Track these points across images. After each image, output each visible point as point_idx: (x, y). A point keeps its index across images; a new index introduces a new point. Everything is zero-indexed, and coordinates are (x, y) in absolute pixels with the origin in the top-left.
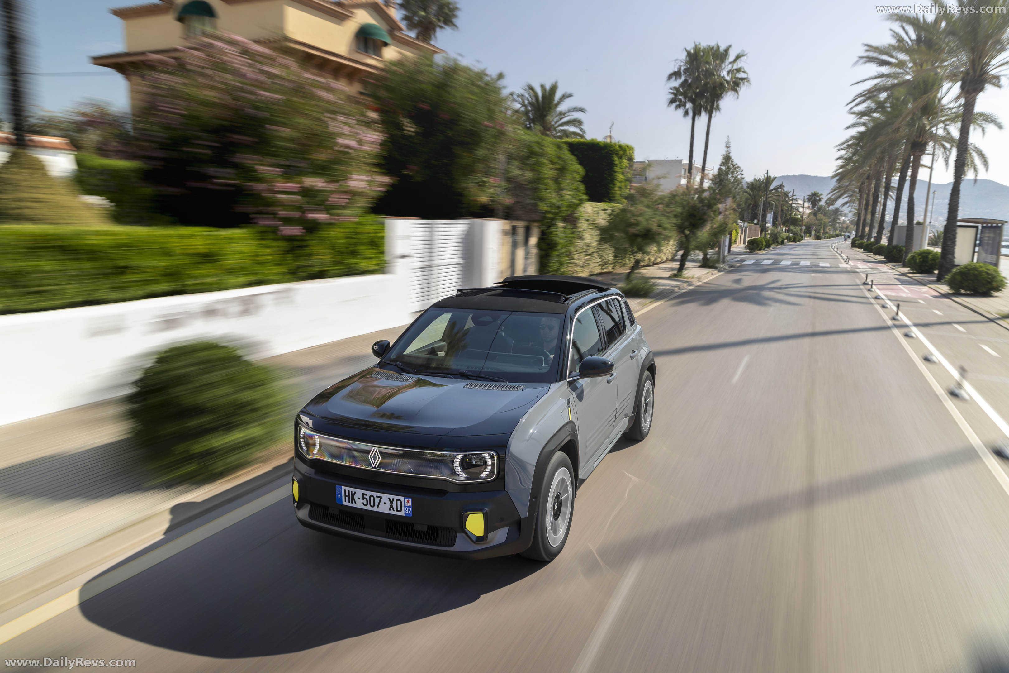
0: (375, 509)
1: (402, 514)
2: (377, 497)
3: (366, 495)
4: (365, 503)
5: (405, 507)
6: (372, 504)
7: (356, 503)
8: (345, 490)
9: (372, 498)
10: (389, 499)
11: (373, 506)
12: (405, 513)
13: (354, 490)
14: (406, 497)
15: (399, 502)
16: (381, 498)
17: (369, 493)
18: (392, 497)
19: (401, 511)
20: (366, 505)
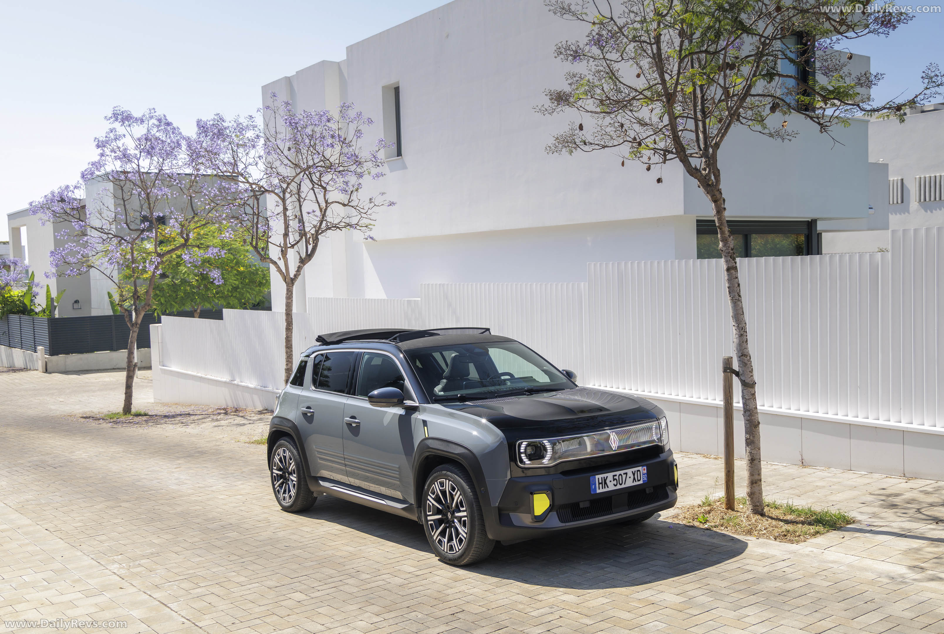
0: (623, 486)
1: (641, 482)
2: (624, 474)
3: (616, 475)
6: (621, 483)
7: (608, 487)
9: (620, 476)
13: (605, 475)
14: (642, 466)
15: (639, 472)
16: (626, 474)
17: (617, 473)
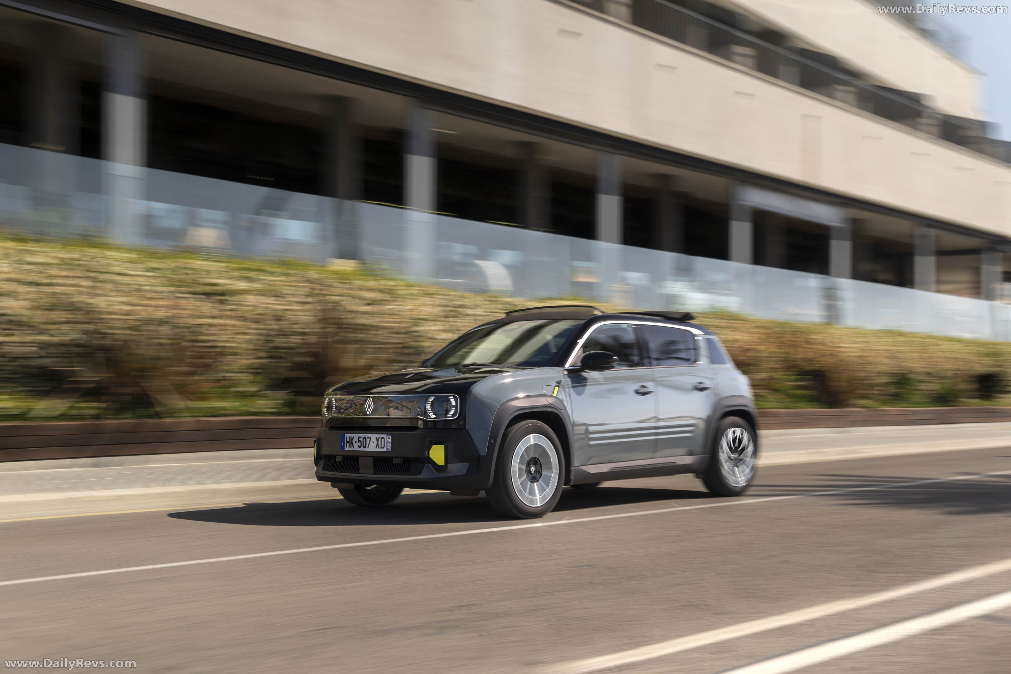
0: (366, 449)
1: (384, 450)
2: (368, 438)
3: (361, 438)
4: (360, 446)
5: (387, 443)
6: (364, 445)
7: (353, 447)
8: (347, 437)
9: (364, 439)
10: (376, 438)
11: (364, 447)
12: (387, 449)
13: (352, 435)
14: (387, 434)
15: (383, 440)
16: (370, 438)
17: (363, 436)
18: (378, 436)
19: (383, 448)
20: (360, 447)
